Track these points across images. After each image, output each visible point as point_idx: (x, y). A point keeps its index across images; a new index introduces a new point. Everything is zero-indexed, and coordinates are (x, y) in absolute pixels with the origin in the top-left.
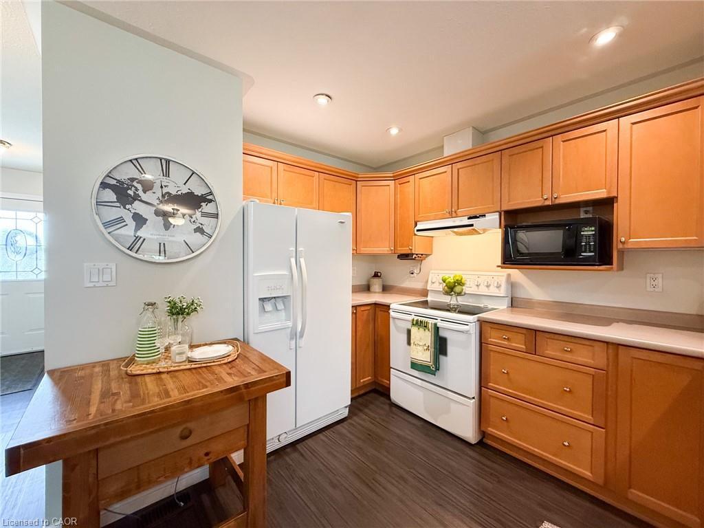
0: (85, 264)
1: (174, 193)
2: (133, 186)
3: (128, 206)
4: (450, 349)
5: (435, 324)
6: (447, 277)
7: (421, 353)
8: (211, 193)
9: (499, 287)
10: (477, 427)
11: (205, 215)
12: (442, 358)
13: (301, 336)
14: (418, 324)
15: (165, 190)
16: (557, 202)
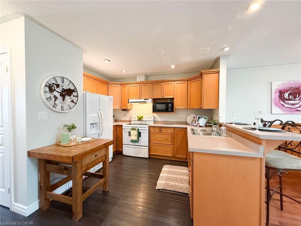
0: (39, 113)
1: (65, 89)
2: (54, 86)
3: (52, 93)
4: (142, 135)
5: (138, 129)
6: (138, 116)
7: (134, 137)
8: (76, 89)
9: (151, 118)
10: (148, 153)
11: (74, 96)
12: (139, 138)
13: (101, 135)
14: (133, 129)
15: (63, 88)
16: (164, 98)
